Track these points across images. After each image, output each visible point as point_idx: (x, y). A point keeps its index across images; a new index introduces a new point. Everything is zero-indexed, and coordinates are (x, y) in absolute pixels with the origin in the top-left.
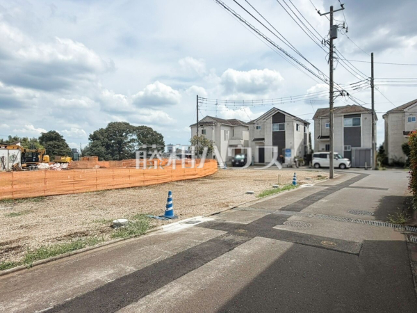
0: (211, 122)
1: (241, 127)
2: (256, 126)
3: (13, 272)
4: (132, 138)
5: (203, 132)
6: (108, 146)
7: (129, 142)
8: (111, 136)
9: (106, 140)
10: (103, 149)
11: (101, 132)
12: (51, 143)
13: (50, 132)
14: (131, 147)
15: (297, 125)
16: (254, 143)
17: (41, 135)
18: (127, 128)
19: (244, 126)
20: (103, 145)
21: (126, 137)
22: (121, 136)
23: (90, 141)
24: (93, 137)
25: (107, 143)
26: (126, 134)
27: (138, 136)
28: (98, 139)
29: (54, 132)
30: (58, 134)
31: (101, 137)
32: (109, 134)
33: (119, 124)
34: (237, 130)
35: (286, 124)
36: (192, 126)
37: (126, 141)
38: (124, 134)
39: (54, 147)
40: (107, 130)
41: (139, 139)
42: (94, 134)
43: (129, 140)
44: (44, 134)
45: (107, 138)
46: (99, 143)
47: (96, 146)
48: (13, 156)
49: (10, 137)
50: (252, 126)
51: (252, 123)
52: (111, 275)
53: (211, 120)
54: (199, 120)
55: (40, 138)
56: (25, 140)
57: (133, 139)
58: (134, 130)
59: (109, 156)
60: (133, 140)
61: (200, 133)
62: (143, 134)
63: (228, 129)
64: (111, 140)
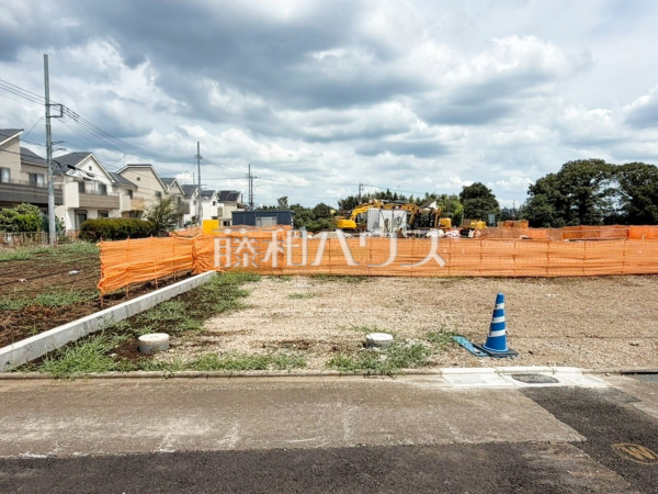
3: (146, 377)
4: (608, 187)
6: (559, 204)
7: (601, 196)
8: (568, 186)
9: (557, 193)
10: (550, 209)
11: (550, 179)
12: (472, 200)
13: (474, 185)
14: (605, 204)
17: (462, 190)
18: (600, 169)
20: (551, 202)
21: (596, 186)
22: (588, 184)
23: (529, 196)
24: (536, 189)
25: (558, 198)
26: (598, 181)
27: (623, 183)
28: (543, 192)
29: (480, 184)
30: (484, 188)
31: (548, 188)
32: (563, 183)
33: (584, 163)
37: (594, 193)
38: (593, 181)
39: (476, 207)
40: (560, 175)
41: (624, 188)
42: (537, 185)
43: (601, 191)
44: (466, 189)
45: (560, 189)
46: (543, 198)
47: (538, 204)
48: (398, 218)
49: (427, 194)
55: (461, 195)
56: (443, 197)
57: (610, 189)
58: (613, 173)
59: (561, 220)
60: (610, 192)
62: (633, 179)
64: (567, 193)
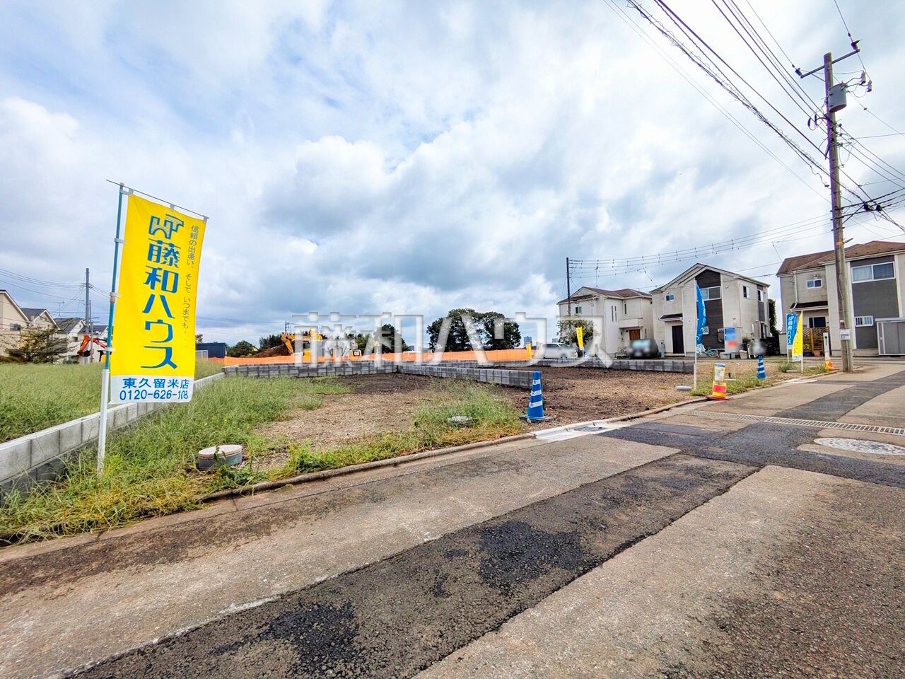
0: (590, 296)
1: (639, 300)
2: (665, 294)
5: (577, 310)
15: (745, 288)
16: (663, 322)
19: (645, 298)
34: (630, 304)
35: (722, 287)
36: (560, 303)
50: (658, 295)
51: (659, 291)
52: (434, 522)
53: (589, 293)
54: (571, 293)
61: (573, 311)
63: (617, 304)
